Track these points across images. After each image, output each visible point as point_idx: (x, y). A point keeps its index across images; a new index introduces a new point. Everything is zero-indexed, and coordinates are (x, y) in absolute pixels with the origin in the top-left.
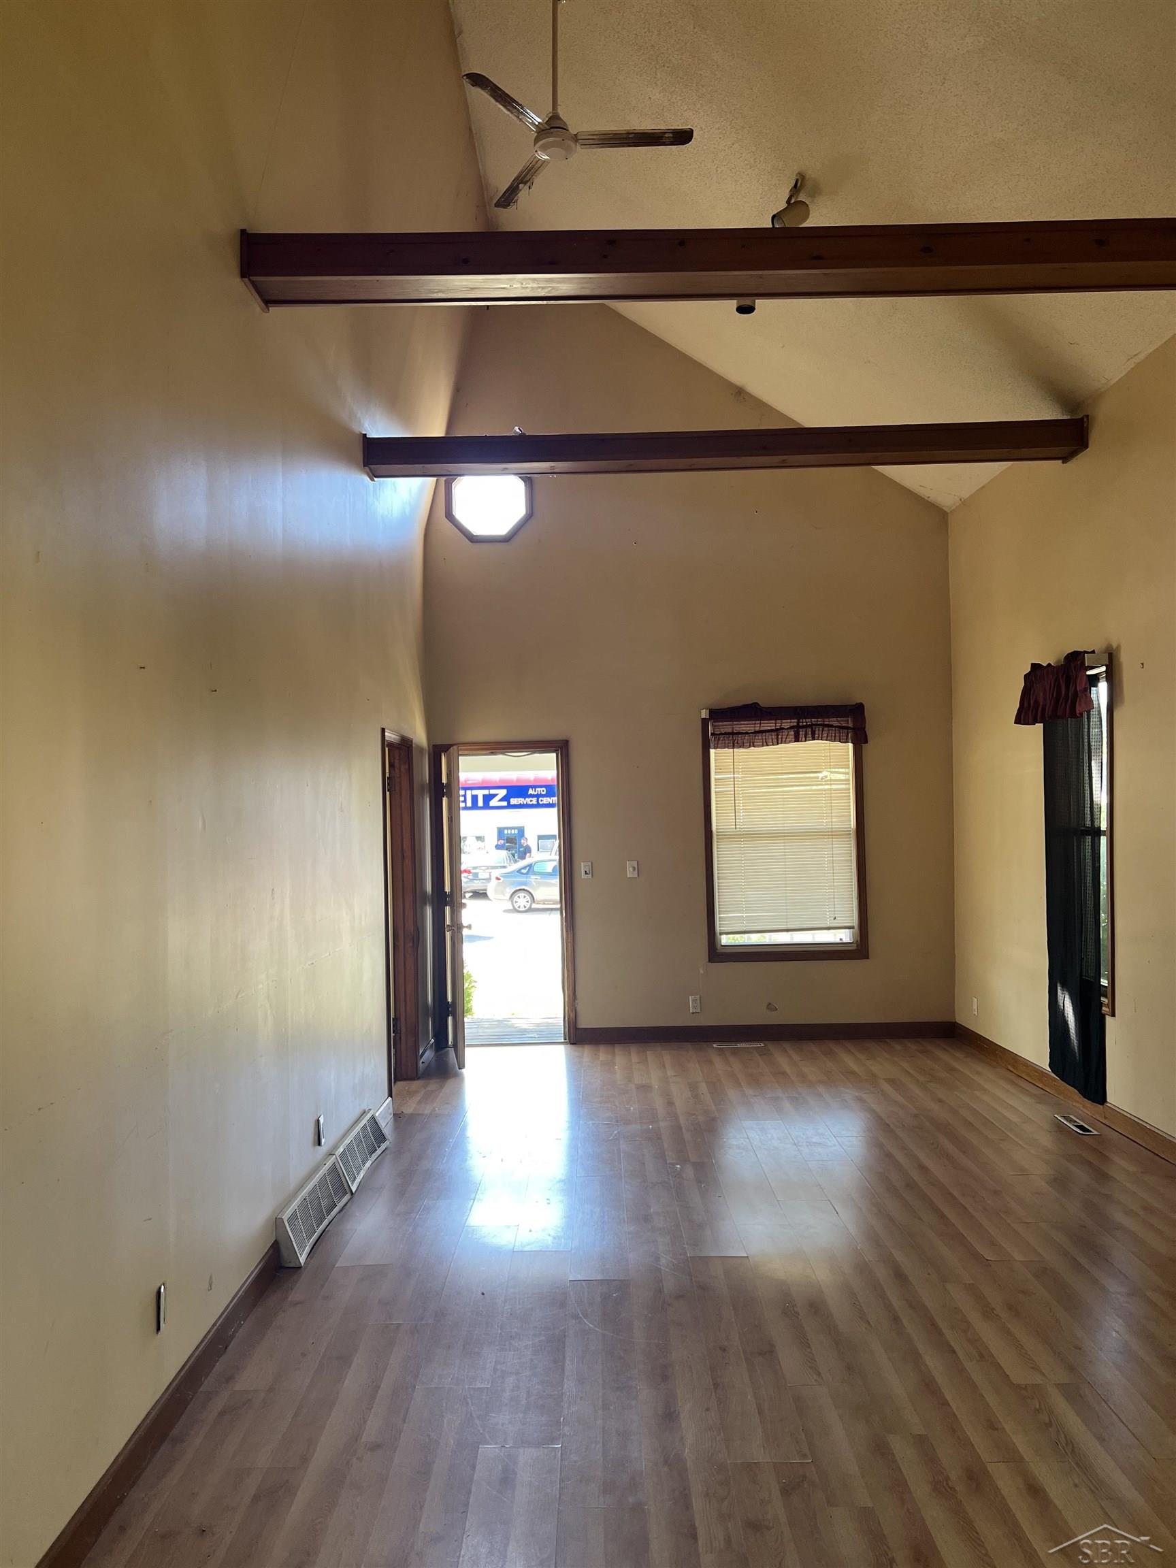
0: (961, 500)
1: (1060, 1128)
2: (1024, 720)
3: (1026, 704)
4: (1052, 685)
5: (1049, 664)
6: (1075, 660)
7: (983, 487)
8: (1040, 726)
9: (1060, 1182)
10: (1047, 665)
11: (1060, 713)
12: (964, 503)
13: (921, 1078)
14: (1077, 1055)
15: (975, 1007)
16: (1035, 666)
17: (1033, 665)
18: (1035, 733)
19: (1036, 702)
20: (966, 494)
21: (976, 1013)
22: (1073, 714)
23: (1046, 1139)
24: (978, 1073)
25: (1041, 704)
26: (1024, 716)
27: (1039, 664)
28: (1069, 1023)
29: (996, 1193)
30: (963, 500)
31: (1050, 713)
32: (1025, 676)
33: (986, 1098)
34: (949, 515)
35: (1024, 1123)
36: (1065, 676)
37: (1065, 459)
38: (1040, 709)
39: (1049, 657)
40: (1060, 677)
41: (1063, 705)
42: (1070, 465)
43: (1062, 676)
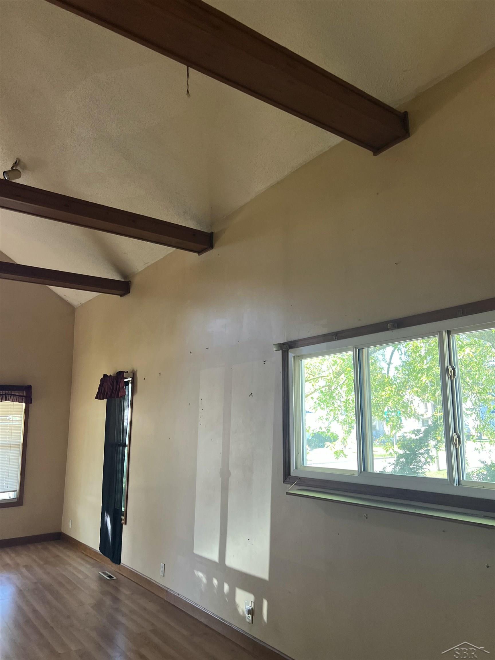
0: (81, 304)
1: (101, 578)
2: (99, 397)
3: (100, 391)
4: (111, 384)
5: (111, 375)
6: (120, 375)
7: (90, 300)
8: (105, 400)
9: (98, 606)
10: (110, 376)
11: (113, 396)
12: (82, 305)
13: (41, 563)
14: (111, 543)
15: (70, 524)
16: (105, 376)
17: (104, 375)
18: (103, 403)
19: (104, 391)
20: (83, 302)
21: (71, 527)
22: (118, 396)
23: (94, 585)
24: (69, 556)
25: (106, 391)
26: (99, 396)
27: (107, 375)
28: (109, 529)
29: (68, 617)
30: (82, 304)
31: (109, 395)
32: (101, 379)
33: (71, 569)
34: (76, 309)
35: (86, 578)
36: (116, 381)
37: (122, 296)
38: (105, 394)
39: (110, 372)
40: (114, 381)
41: (114, 393)
42: (122, 298)
43: (115, 381)
